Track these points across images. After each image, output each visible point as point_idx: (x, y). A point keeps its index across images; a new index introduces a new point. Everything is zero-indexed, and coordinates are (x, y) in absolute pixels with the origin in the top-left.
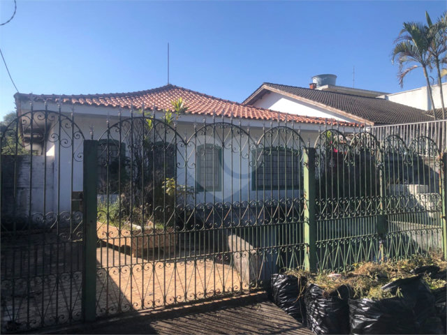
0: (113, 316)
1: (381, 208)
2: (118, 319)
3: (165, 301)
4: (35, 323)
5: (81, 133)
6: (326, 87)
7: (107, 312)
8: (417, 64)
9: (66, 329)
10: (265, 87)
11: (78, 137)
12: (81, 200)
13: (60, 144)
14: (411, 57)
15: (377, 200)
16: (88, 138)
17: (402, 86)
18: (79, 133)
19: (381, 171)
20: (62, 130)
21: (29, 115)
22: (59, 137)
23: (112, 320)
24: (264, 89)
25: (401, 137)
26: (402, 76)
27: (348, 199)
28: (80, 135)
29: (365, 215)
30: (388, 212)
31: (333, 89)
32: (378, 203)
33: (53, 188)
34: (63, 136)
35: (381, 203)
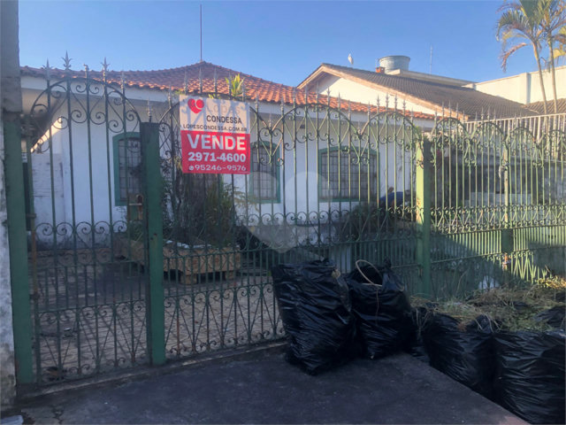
0: (186, 359)
1: (506, 221)
2: (195, 362)
3: (250, 338)
4: (88, 369)
5: (136, 113)
6: (397, 72)
7: (179, 354)
8: (525, 41)
9: (130, 375)
10: (325, 69)
11: (131, 118)
12: (140, 204)
13: (108, 127)
14: (519, 31)
15: (502, 211)
16: (145, 119)
17: (505, 69)
18: (132, 113)
19: (506, 172)
20: (109, 108)
21: (65, 85)
22: (106, 116)
23: (186, 364)
24: (323, 72)
25: (530, 130)
26: (506, 56)
27: (468, 208)
28: (135, 115)
29: (488, 229)
30: (513, 226)
31: (406, 74)
32: (503, 213)
33: (63, 196)
34: (112, 116)
35: (506, 214)
